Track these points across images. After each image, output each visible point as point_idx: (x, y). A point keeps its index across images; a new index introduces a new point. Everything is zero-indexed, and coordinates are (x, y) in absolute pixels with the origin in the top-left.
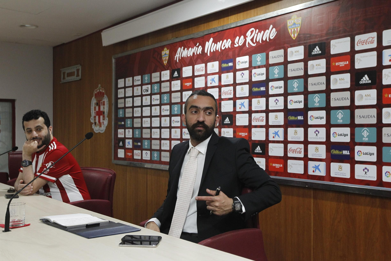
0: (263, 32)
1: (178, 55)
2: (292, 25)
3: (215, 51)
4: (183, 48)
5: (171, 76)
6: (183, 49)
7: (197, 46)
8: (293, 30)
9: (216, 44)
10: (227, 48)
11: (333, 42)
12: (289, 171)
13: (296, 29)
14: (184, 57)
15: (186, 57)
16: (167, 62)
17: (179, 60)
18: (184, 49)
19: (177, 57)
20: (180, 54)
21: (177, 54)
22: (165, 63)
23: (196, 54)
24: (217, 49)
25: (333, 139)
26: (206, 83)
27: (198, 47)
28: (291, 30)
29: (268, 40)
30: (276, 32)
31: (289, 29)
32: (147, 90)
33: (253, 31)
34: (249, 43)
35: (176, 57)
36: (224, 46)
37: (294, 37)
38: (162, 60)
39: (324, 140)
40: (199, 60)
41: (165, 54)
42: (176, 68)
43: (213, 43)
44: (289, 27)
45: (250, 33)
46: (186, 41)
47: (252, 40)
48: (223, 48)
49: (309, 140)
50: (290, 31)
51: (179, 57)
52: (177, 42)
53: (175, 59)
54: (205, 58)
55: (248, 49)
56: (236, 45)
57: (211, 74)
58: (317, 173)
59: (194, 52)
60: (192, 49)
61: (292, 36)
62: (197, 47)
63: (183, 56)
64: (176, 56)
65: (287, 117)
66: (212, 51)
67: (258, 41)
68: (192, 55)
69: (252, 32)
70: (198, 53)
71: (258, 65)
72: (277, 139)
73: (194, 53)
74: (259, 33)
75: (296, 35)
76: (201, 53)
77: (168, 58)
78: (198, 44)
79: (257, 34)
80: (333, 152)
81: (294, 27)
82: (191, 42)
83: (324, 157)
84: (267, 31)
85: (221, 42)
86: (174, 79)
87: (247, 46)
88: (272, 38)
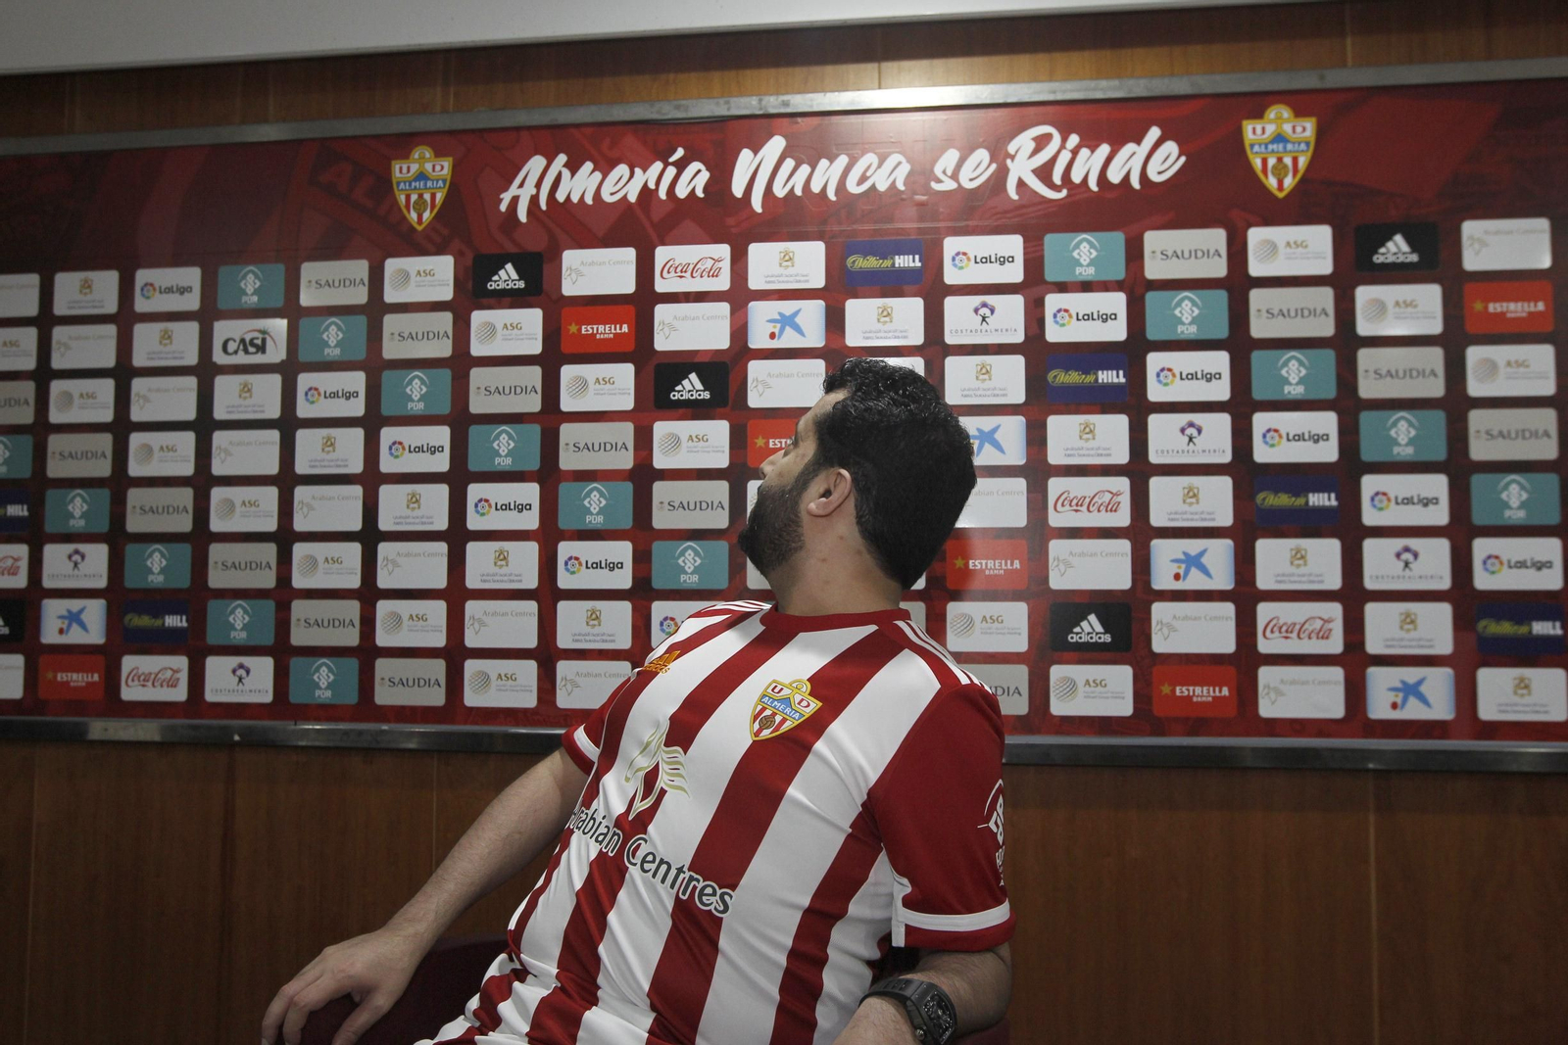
0: (1104, 149)
1: (529, 190)
2: (1266, 141)
3: (798, 192)
4: (562, 158)
5: (470, 285)
6: (565, 166)
7: (671, 160)
8: (1272, 161)
9: (805, 169)
10: (882, 187)
11: (1470, 229)
12: (1267, 709)
13: (1288, 161)
14: (575, 199)
15: (589, 200)
16: (437, 217)
17: (530, 212)
18: (573, 167)
19: (515, 200)
20: (538, 185)
21: (521, 185)
22: (420, 218)
23: (663, 195)
24: (816, 188)
25: (1483, 581)
26: (739, 332)
27: (681, 166)
28: (1265, 162)
29: (1135, 183)
30: (1183, 159)
31: (1251, 156)
32: (252, 344)
33: (1048, 138)
34: (1021, 184)
35: (506, 198)
36: (863, 179)
37: (1281, 187)
38: (395, 202)
39: (1445, 584)
40: (689, 226)
41: (422, 176)
42: (512, 249)
43: (789, 163)
44: (1252, 146)
45: (1032, 145)
46: (588, 131)
47: (1044, 173)
48: (853, 188)
49: (1369, 584)
50: (1257, 163)
51: (534, 200)
52: (518, 129)
53: (503, 207)
54: (731, 221)
55: (1018, 207)
56: (939, 181)
57: (776, 296)
58: (1413, 711)
59: (652, 185)
60: (638, 170)
61: (1272, 182)
62: (674, 164)
63: (568, 198)
64: (513, 190)
65: (1252, 497)
66: (780, 191)
67: (1076, 177)
68: (633, 198)
69: (1041, 142)
70: (682, 192)
71: (1081, 278)
72: (1195, 581)
73: (646, 193)
74: (1085, 152)
75: (1289, 182)
76: (700, 194)
77: (440, 197)
78: (680, 153)
79: (1075, 152)
80: (1485, 627)
81: (1278, 152)
82: (630, 141)
83: (1444, 645)
84: (1130, 147)
85: (842, 161)
86: (485, 301)
87: (1014, 196)
88: (1154, 177)
